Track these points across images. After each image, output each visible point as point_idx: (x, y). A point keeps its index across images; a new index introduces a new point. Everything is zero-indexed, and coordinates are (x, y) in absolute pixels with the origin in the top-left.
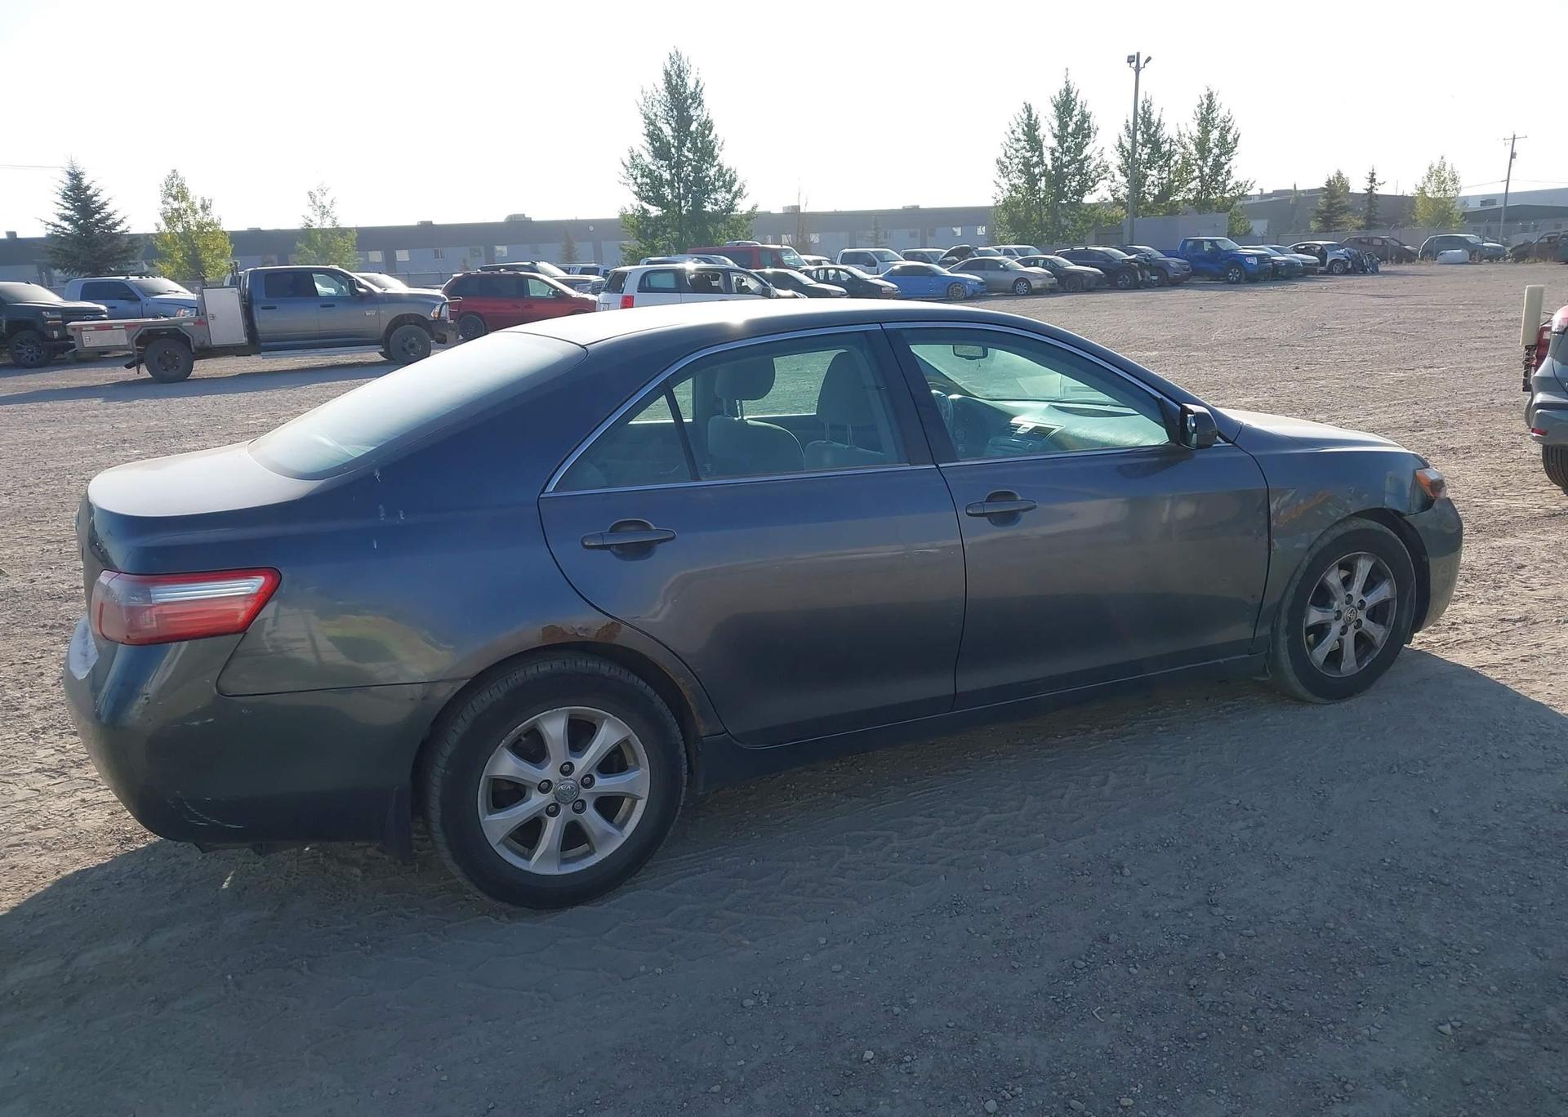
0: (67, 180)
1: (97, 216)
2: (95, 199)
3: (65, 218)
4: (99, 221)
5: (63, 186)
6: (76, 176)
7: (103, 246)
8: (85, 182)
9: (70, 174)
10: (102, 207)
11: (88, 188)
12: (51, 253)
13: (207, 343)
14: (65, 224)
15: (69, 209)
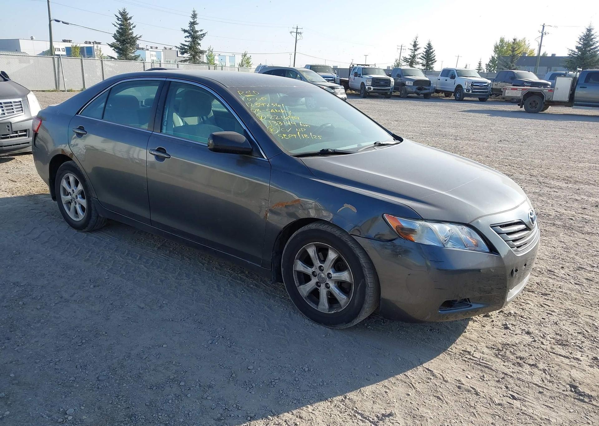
0: (585, 31)
1: (593, 47)
2: (594, 40)
3: (577, 48)
4: (592, 49)
5: (582, 35)
6: (589, 30)
7: (588, 59)
8: (592, 33)
9: (588, 29)
10: (594, 44)
11: (593, 35)
12: (566, 61)
13: (551, 99)
14: (576, 50)
15: (581, 44)
